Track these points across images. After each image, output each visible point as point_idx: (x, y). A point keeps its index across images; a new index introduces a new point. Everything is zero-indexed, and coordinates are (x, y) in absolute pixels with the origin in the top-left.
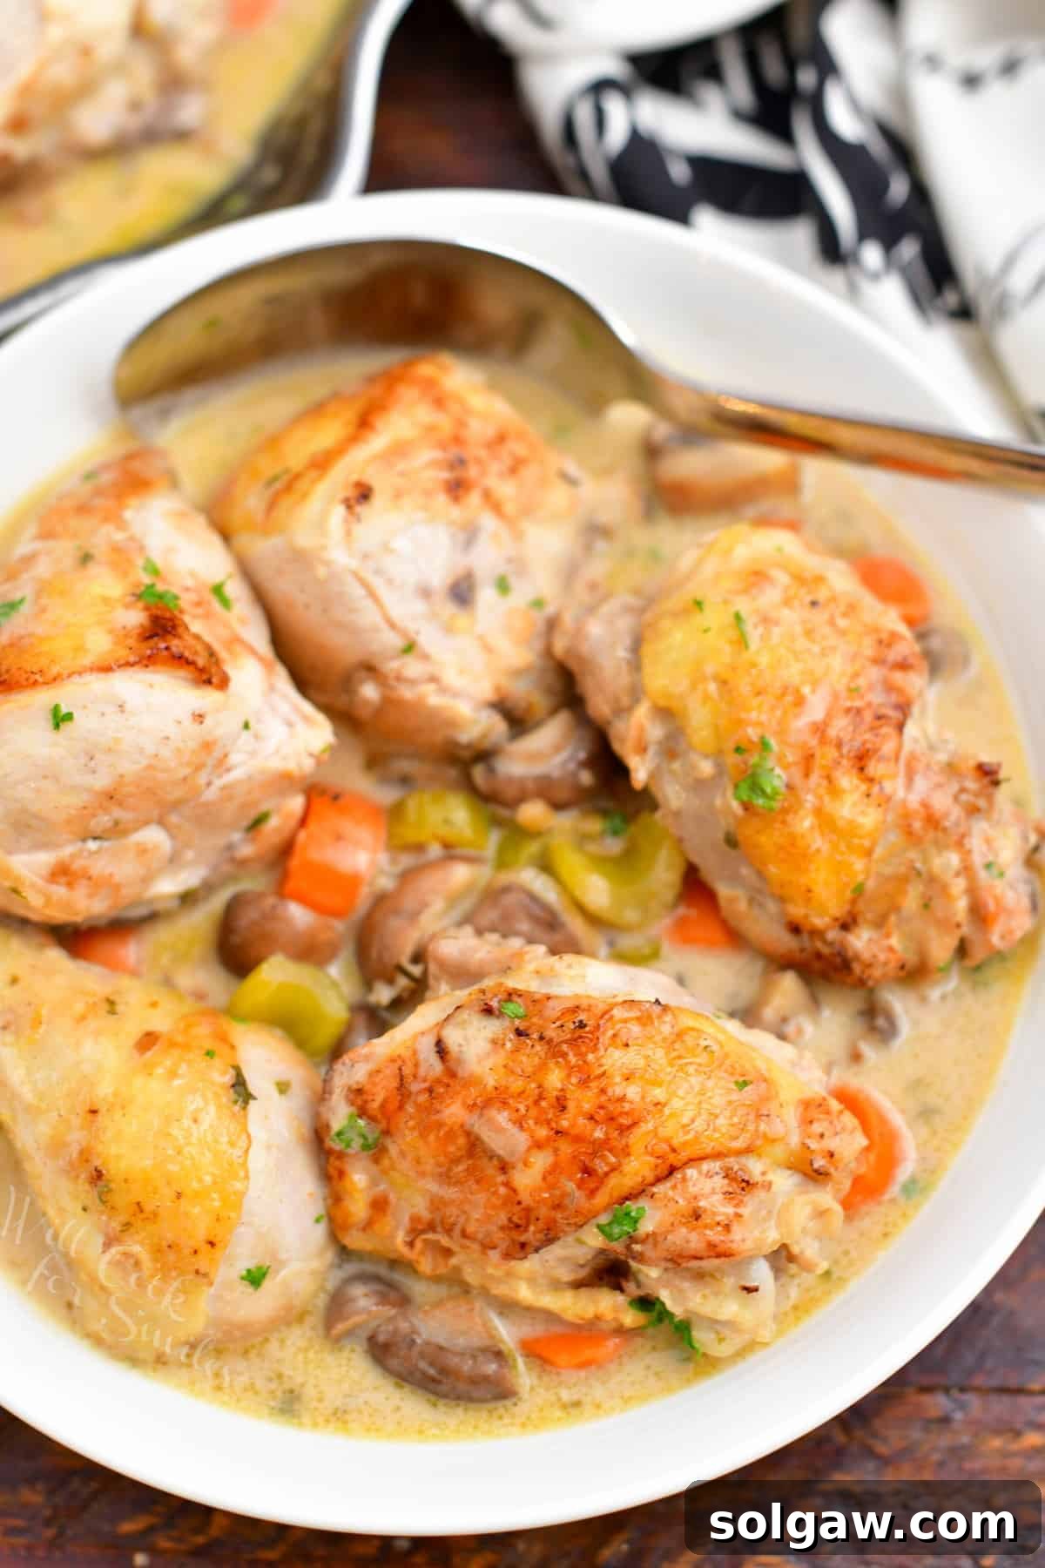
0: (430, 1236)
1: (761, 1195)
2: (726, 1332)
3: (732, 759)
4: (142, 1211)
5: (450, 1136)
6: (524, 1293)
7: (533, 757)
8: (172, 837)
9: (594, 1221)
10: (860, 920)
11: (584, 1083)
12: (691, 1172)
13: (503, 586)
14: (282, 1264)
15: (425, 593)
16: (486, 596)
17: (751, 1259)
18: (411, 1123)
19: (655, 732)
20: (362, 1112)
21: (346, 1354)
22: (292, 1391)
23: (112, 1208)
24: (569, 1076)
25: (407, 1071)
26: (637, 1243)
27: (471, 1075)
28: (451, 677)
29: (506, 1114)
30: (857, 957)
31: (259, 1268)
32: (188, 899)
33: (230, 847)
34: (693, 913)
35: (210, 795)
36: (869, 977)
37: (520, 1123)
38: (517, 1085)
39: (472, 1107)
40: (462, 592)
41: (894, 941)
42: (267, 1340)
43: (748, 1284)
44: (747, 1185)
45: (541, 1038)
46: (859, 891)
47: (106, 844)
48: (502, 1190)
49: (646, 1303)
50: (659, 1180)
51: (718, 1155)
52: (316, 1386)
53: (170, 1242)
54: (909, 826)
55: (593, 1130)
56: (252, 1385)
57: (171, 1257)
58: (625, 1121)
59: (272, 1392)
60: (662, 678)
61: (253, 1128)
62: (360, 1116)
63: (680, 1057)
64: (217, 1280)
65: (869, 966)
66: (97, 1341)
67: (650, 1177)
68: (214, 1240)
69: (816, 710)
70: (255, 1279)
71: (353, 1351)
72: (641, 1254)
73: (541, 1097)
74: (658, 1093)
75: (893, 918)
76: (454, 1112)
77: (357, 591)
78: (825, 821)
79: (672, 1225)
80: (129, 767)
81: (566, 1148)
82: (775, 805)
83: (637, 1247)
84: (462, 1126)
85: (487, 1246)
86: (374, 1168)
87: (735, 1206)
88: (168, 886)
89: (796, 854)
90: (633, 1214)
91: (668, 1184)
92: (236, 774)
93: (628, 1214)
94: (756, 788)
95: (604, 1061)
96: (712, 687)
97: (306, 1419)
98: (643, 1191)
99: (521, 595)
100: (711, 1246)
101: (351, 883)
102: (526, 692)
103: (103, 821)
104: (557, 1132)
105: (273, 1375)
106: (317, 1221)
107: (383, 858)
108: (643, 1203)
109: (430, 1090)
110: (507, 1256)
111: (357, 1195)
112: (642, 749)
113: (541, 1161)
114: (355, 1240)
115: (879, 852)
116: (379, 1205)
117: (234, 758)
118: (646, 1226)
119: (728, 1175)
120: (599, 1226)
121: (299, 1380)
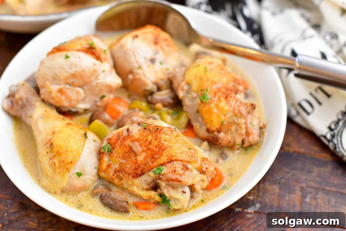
0: (118, 174)
1: (190, 172)
2: (177, 202)
3: (200, 92)
4: (59, 153)
5: (126, 147)
6: (135, 189)
7: (161, 95)
8: (85, 93)
9: (152, 170)
10: (222, 131)
11: (156, 139)
12: (175, 163)
13: (161, 63)
14: (86, 175)
15: (145, 58)
16: (157, 64)
17: (185, 185)
18: (119, 145)
19: (186, 88)
20: (109, 143)
21: (95, 199)
22: (81, 204)
23: (53, 151)
24: (153, 137)
25: (120, 135)
26: (161, 175)
27: (133, 136)
28: (147, 75)
29: (138, 143)
30: (220, 138)
31: (80, 173)
32: (86, 111)
33: (96, 102)
34: (188, 130)
35: (94, 84)
36: (222, 143)
37: (141, 146)
38: (142, 138)
39: (131, 141)
40: (153, 61)
41: (229, 136)
42: (79, 193)
43: (183, 191)
44: (187, 168)
45: (149, 130)
46: (222, 123)
47: (71, 88)
48: (134, 160)
49: (161, 195)
50: (168, 163)
51: (182, 161)
52: (86, 204)
53: (63, 161)
54: (234, 111)
55: (156, 149)
56: (73, 202)
57: (62, 164)
58: (163, 148)
59: (77, 204)
60: (188, 77)
61: (86, 144)
62: (109, 144)
63: (177, 140)
64: (71, 172)
65: (222, 140)
66: (43, 187)
67: (166, 161)
68: (72, 162)
69: (219, 85)
70: (79, 175)
71: (96, 198)
72: (161, 178)
73: (146, 141)
74: (171, 145)
75: (229, 132)
76: (128, 142)
77: (131, 54)
78: (217, 106)
79: (169, 172)
80: (78, 70)
81: (149, 152)
82: (207, 101)
83: (161, 176)
84: (129, 145)
85: (129, 174)
86: (109, 157)
87: (184, 172)
88: (82, 106)
89: (210, 112)
90: (161, 169)
91: (170, 164)
92: (100, 81)
93: (160, 168)
94: (204, 97)
95: (161, 136)
96: (199, 79)
97: (83, 210)
98: (164, 164)
99: (165, 66)
100: (177, 179)
101: (118, 113)
102: (162, 83)
103: (71, 81)
104: (148, 149)
105: (78, 201)
106: (95, 168)
107: (126, 110)
108: (164, 167)
109: (124, 138)
110: (133, 177)
111: (104, 163)
112: (182, 90)
113: (144, 155)
114: (102, 174)
115: (228, 116)
116: (109, 166)
117: (100, 77)
118: (163, 172)
119: (183, 165)
120: (154, 171)
121: (83, 202)
